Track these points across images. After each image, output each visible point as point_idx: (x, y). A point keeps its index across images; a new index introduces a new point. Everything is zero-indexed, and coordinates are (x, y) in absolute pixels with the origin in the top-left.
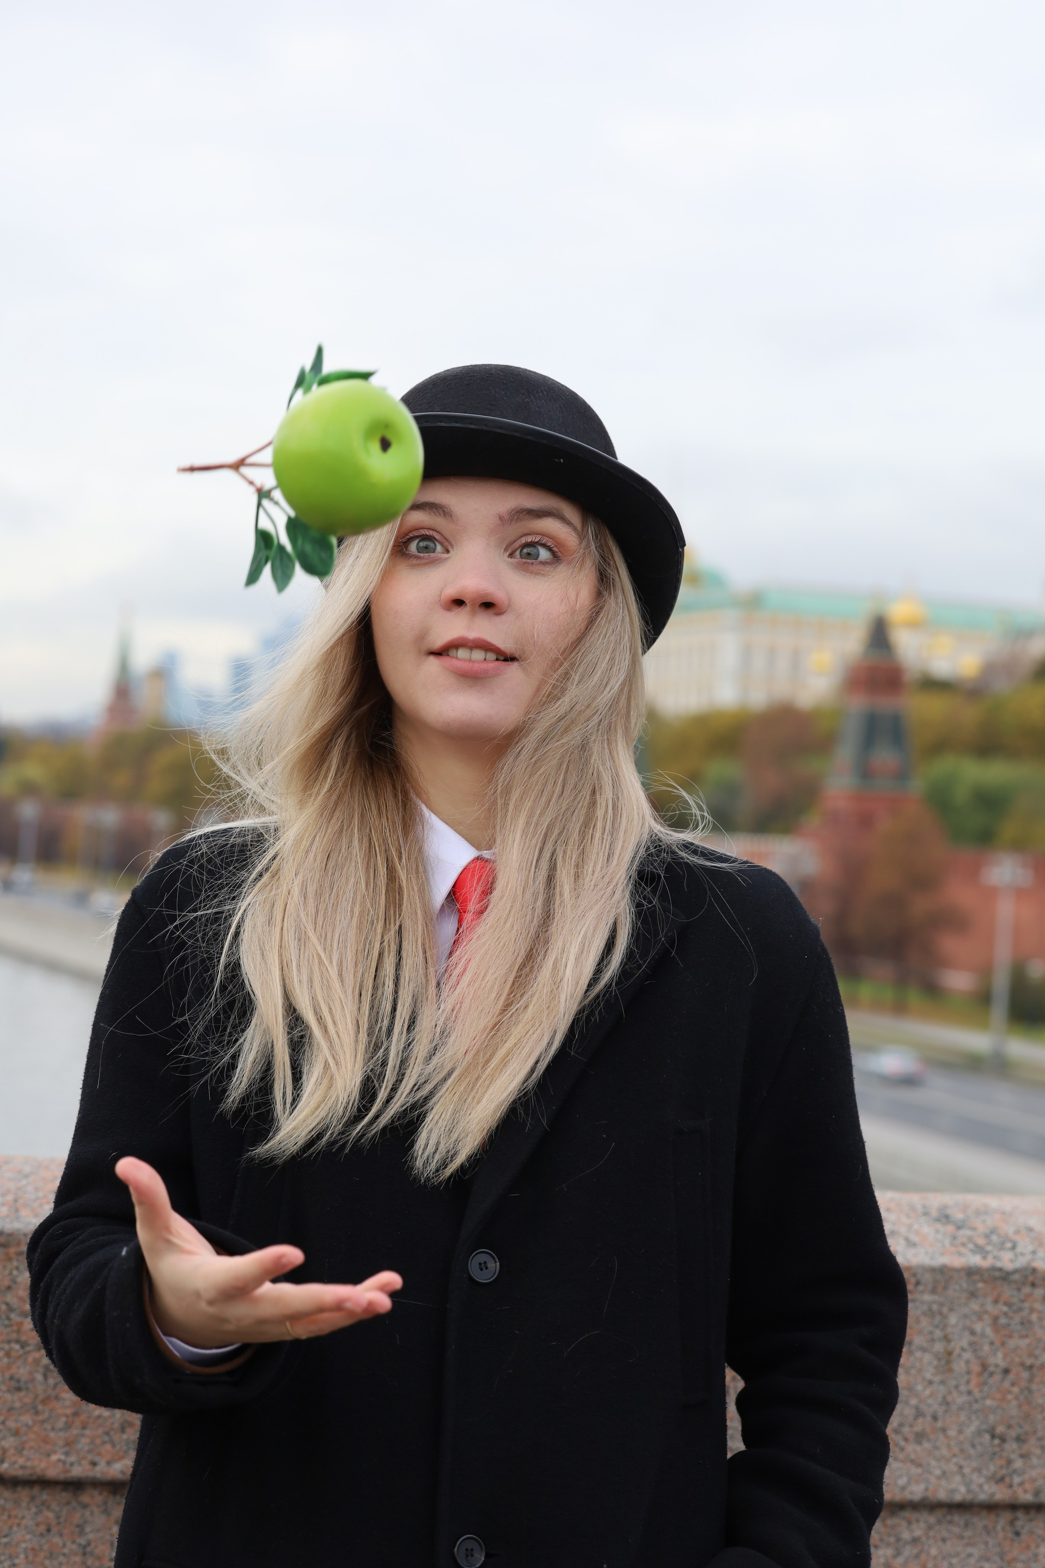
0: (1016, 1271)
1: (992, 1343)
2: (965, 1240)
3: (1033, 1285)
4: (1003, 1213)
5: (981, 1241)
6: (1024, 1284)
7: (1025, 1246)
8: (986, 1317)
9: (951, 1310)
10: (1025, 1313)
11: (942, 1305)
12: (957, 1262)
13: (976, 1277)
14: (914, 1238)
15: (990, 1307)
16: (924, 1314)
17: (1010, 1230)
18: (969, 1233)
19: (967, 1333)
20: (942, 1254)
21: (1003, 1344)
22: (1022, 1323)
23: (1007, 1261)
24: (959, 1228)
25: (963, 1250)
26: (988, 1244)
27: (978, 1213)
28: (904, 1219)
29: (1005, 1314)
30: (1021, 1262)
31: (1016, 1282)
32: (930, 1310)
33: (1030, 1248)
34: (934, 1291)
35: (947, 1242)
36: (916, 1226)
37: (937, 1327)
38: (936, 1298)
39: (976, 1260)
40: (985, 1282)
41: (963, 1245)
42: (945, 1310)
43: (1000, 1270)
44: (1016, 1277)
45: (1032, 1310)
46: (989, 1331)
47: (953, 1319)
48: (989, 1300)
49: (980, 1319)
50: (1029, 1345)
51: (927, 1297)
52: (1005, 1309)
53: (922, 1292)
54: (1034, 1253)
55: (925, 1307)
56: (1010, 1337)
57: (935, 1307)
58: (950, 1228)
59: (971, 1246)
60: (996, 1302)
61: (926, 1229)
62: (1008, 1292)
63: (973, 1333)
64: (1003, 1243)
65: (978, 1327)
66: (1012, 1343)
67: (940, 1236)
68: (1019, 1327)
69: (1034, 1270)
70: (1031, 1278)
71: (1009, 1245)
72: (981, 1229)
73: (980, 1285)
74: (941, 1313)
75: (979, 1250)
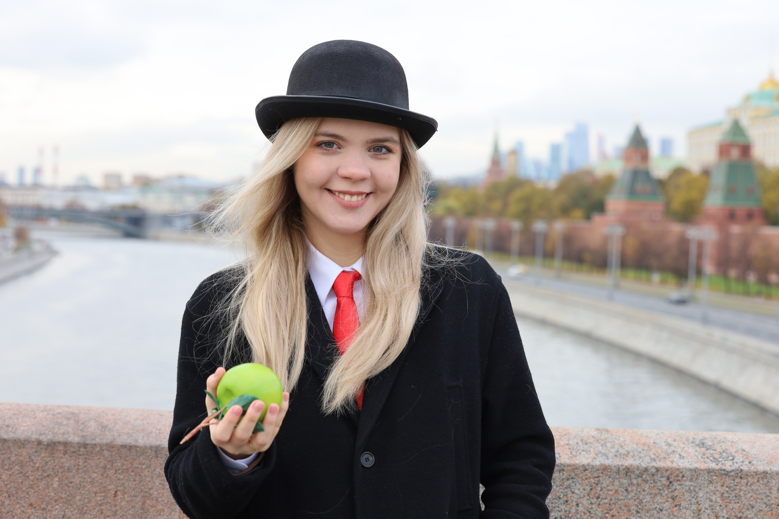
0: (732, 471)
1: (721, 506)
2: (709, 456)
3: (741, 478)
4: (733, 442)
5: (717, 456)
6: (737, 477)
7: (739, 458)
8: (717, 493)
9: (700, 489)
10: (737, 492)
11: (695, 487)
12: (703, 466)
13: (712, 474)
14: (684, 454)
15: (719, 488)
16: (686, 491)
17: (733, 450)
18: (712, 452)
19: (708, 501)
20: (696, 462)
21: (726, 506)
22: (736, 497)
23: (728, 466)
24: (707, 449)
25: (707, 460)
26: (720, 458)
27: (719, 442)
28: (681, 445)
29: (727, 492)
30: (735, 466)
31: (732, 476)
32: (689, 489)
33: (742, 460)
34: (691, 480)
35: (700, 457)
36: (686, 448)
37: (693, 498)
38: (692, 483)
39: (713, 465)
40: (716, 476)
41: (708, 458)
42: (697, 490)
43: (724, 470)
44: (732, 473)
45: (741, 490)
46: (719, 499)
47: (701, 494)
48: (719, 485)
49: (715, 494)
50: (740, 507)
51: (688, 483)
52: (727, 489)
53: (685, 481)
54: (743, 462)
55: (687, 488)
56: (730, 503)
57: (692, 488)
58: (703, 449)
59: (711, 458)
60: (722, 486)
61: (691, 450)
62: (728, 481)
63: (711, 501)
64: (728, 457)
65: (713, 498)
66: (731, 506)
67: (697, 454)
68: (734, 498)
69: (742, 470)
70: (740, 474)
71: (731, 458)
72: (719, 449)
73: (715, 478)
74: (695, 491)
75: (715, 460)
